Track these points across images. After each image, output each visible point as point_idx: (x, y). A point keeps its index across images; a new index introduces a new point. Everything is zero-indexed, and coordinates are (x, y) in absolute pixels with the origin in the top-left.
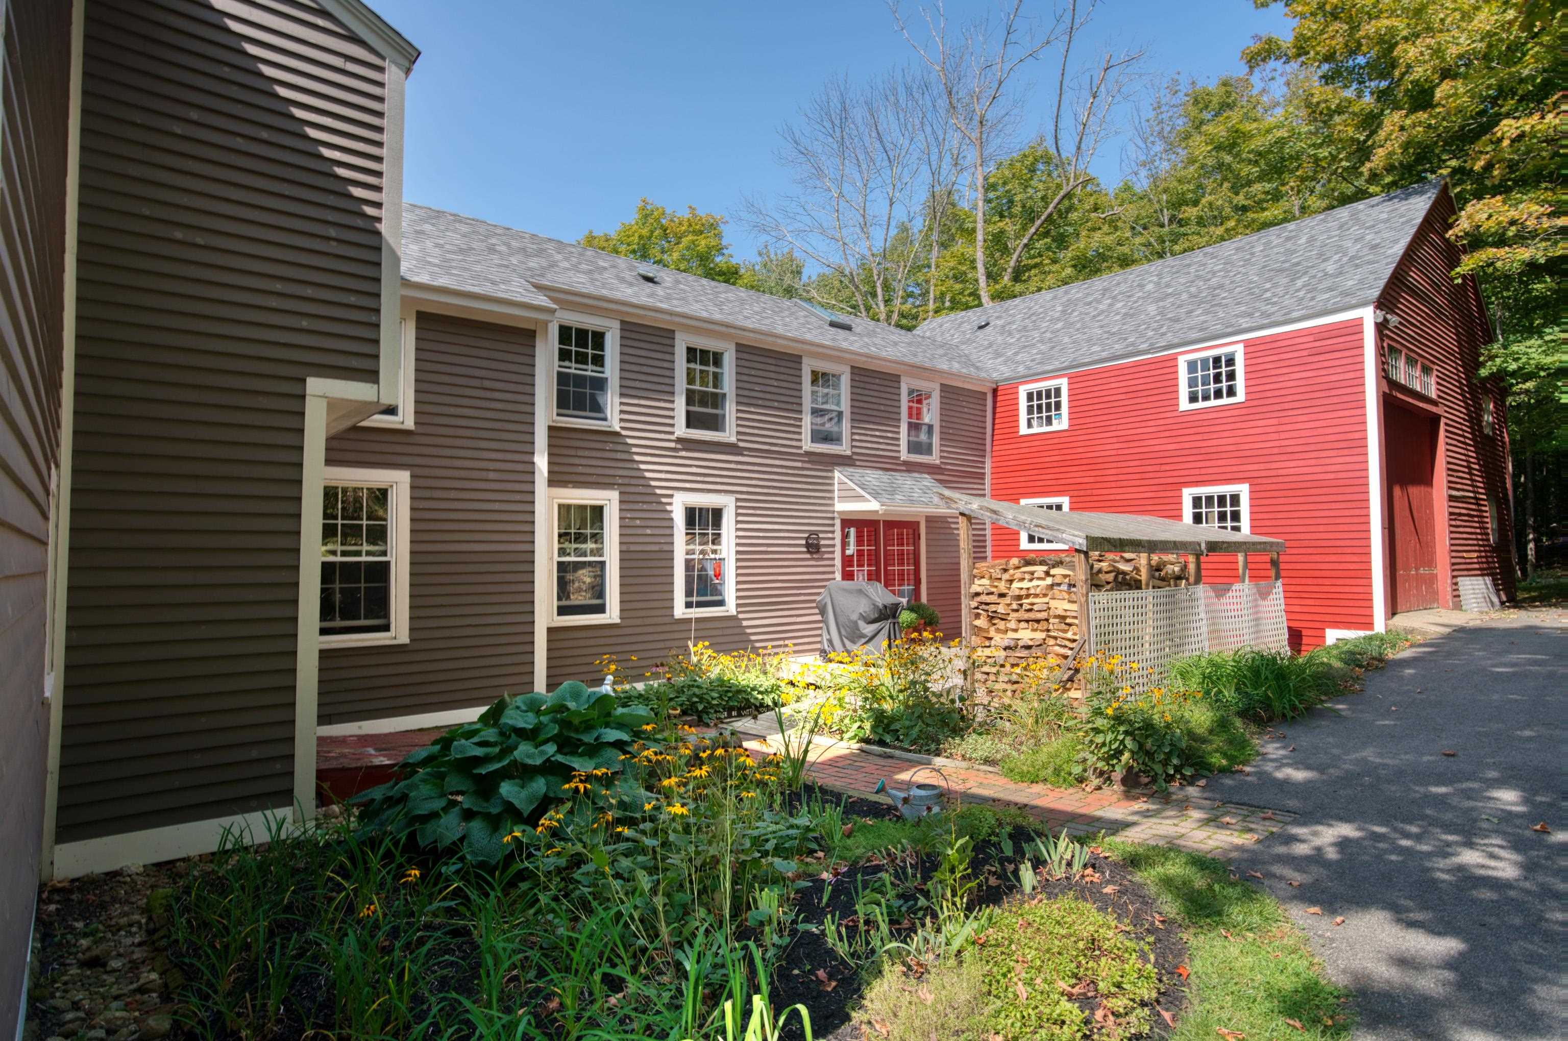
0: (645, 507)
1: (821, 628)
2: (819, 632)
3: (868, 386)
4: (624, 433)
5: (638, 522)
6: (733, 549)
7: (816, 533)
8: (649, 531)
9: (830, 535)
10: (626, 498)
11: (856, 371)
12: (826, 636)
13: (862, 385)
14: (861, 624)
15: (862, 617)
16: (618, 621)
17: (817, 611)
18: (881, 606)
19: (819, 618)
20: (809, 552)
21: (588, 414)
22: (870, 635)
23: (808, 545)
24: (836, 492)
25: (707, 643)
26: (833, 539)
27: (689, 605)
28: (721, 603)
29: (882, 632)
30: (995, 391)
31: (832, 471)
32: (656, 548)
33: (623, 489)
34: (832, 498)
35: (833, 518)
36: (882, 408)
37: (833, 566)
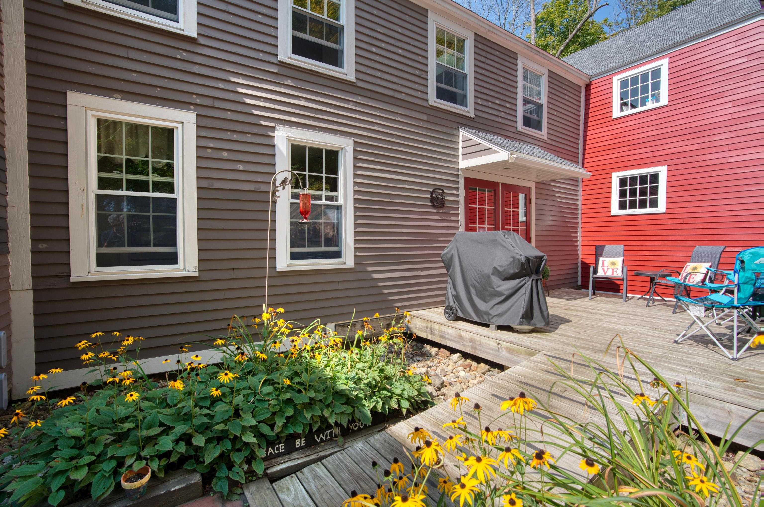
0: (235, 137)
1: (446, 281)
2: (444, 285)
3: (489, 56)
4: (202, 41)
5: (225, 155)
6: (351, 197)
7: (441, 188)
8: (240, 167)
9: (455, 192)
10: (206, 122)
11: (479, 39)
12: (451, 292)
13: (484, 54)
14: (495, 280)
15: (496, 271)
16: (196, 273)
17: (442, 265)
18: (523, 259)
19: (444, 271)
20: (434, 206)
21: (150, 9)
22: (507, 293)
23: (433, 200)
24: (461, 150)
25: (281, 310)
26: (458, 195)
27: (294, 256)
28: (338, 255)
29: (523, 290)
30: (588, 87)
31: (458, 129)
32: (251, 187)
33: (203, 112)
34: (457, 156)
35: (457, 176)
36: (502, 79)
37: (458, 221)
